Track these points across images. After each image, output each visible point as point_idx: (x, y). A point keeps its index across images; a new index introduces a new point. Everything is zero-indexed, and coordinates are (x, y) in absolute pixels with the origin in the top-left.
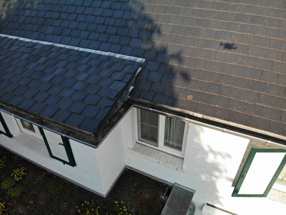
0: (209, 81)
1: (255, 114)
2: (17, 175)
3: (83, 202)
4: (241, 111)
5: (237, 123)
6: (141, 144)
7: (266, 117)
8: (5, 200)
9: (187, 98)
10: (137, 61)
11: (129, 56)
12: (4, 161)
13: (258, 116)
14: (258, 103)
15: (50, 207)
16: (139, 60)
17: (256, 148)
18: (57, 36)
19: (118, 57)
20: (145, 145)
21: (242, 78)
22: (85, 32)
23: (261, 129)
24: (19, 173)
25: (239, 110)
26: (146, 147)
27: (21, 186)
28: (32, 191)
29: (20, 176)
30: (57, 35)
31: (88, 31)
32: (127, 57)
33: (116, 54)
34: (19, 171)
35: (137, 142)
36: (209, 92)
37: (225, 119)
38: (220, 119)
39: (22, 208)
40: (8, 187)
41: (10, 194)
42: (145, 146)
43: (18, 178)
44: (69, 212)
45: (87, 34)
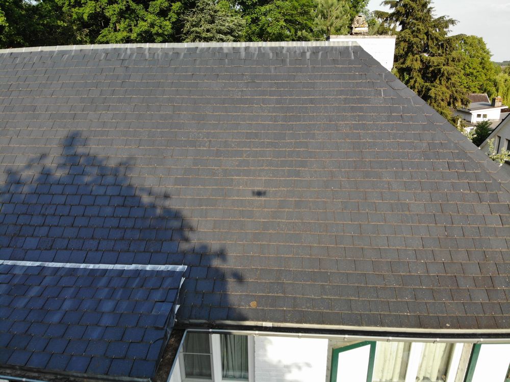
0: (269, 280)
1: (324, 309)
4: (311, 309)
5: (310, 323)
7: (337, 309)
9: (250, 306)
10: (177, 270)
11: (165, 265)
13: (328, 311)
14: (325, 295)
16: (180, 268)
17: (337, 348)
18: (46, 251)
19: (150, 268)
21: (302, 271)
22: (91, 241)
23: (335, 325)
25: (308, 308)
30: (46, 249)
31: (96, 239)
32: (162, 267)
33: (145, 265)
36: (272, 293)
37: (297, 322)
38: (292, 323)
45: (95, 243)
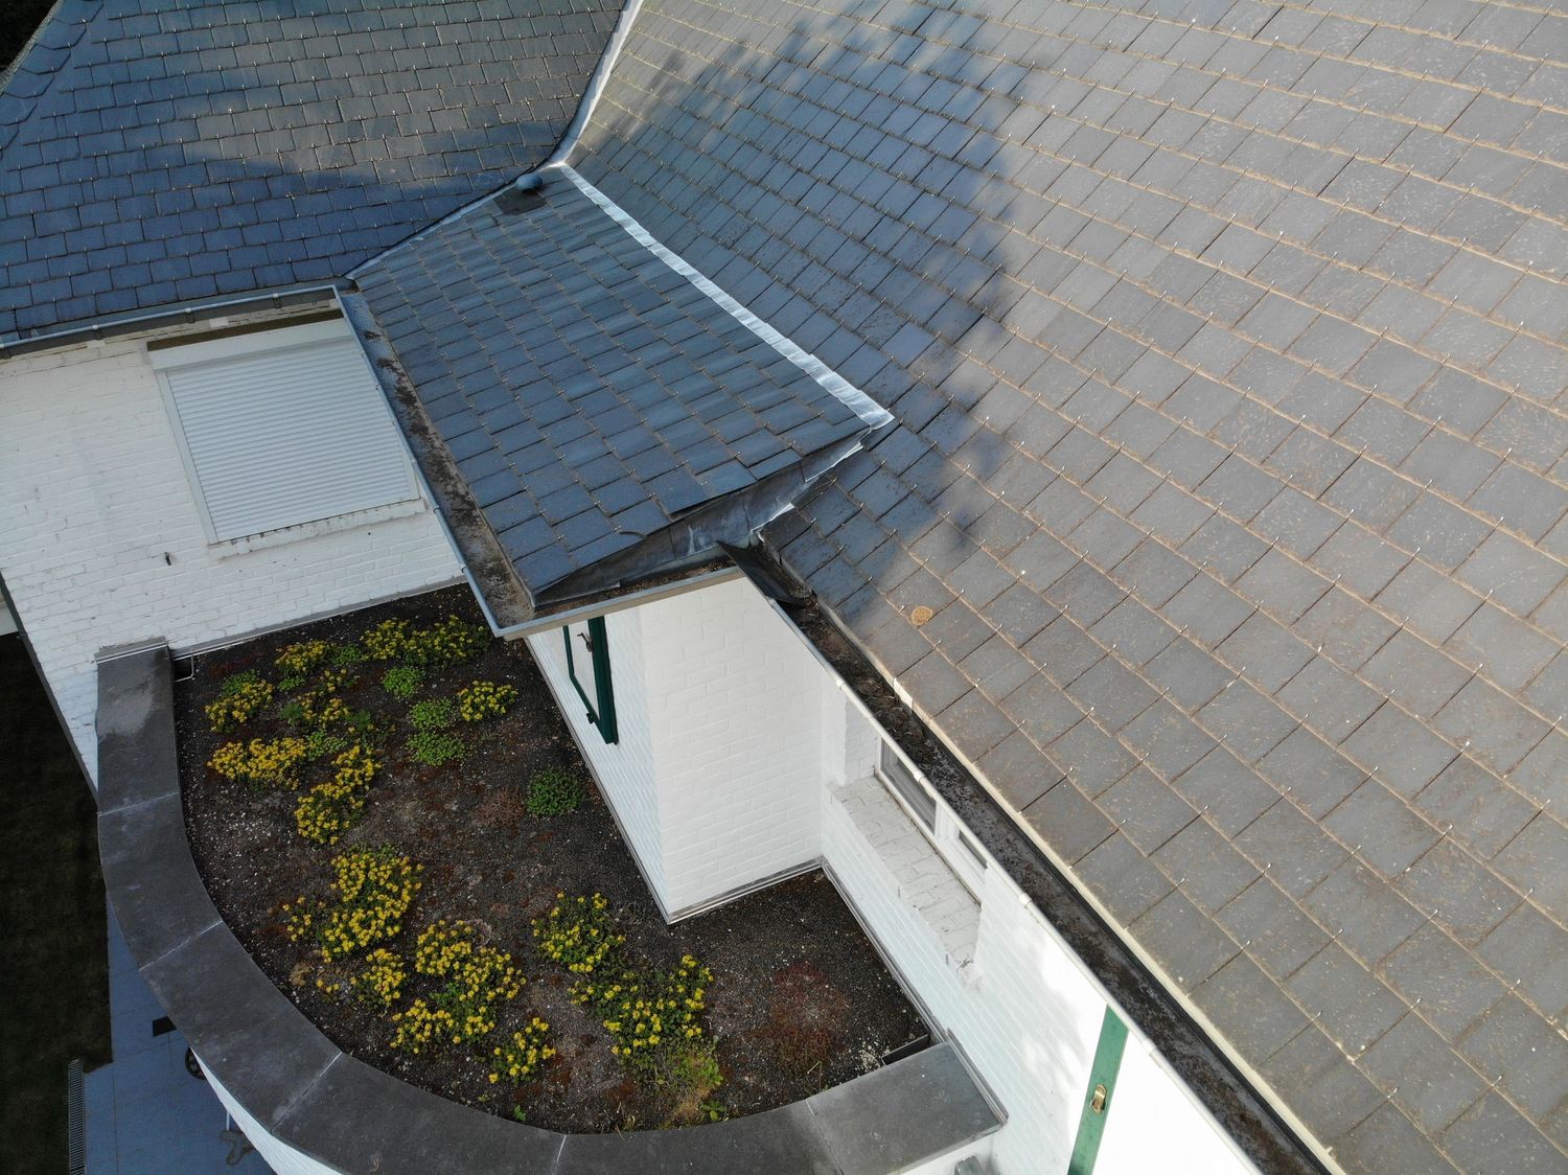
2: (472, 701)
3: (589, 894)
6: (888, 790)
7: (1113, 808)
8: (391, 759)
11: (858, 388)
12: (470, 641)
15: (490, 852)
16: (876, 413)
19: (826, 380)
20: (897, 802)
22: (797, 258)
24: (486, 697)
26: (899, 812)
27: (463, 742)
28: (479, 774)
29: (482, 708)
31: (808, 256)
33: (825, 368)
34: (491, 690)
35: (876, 776)
39: (416, 808)
40: (424, 726)
41: (416, 749)
42: (896, 807)
43: (470, 711)
44: (528, 900)
45: (799, 264)
